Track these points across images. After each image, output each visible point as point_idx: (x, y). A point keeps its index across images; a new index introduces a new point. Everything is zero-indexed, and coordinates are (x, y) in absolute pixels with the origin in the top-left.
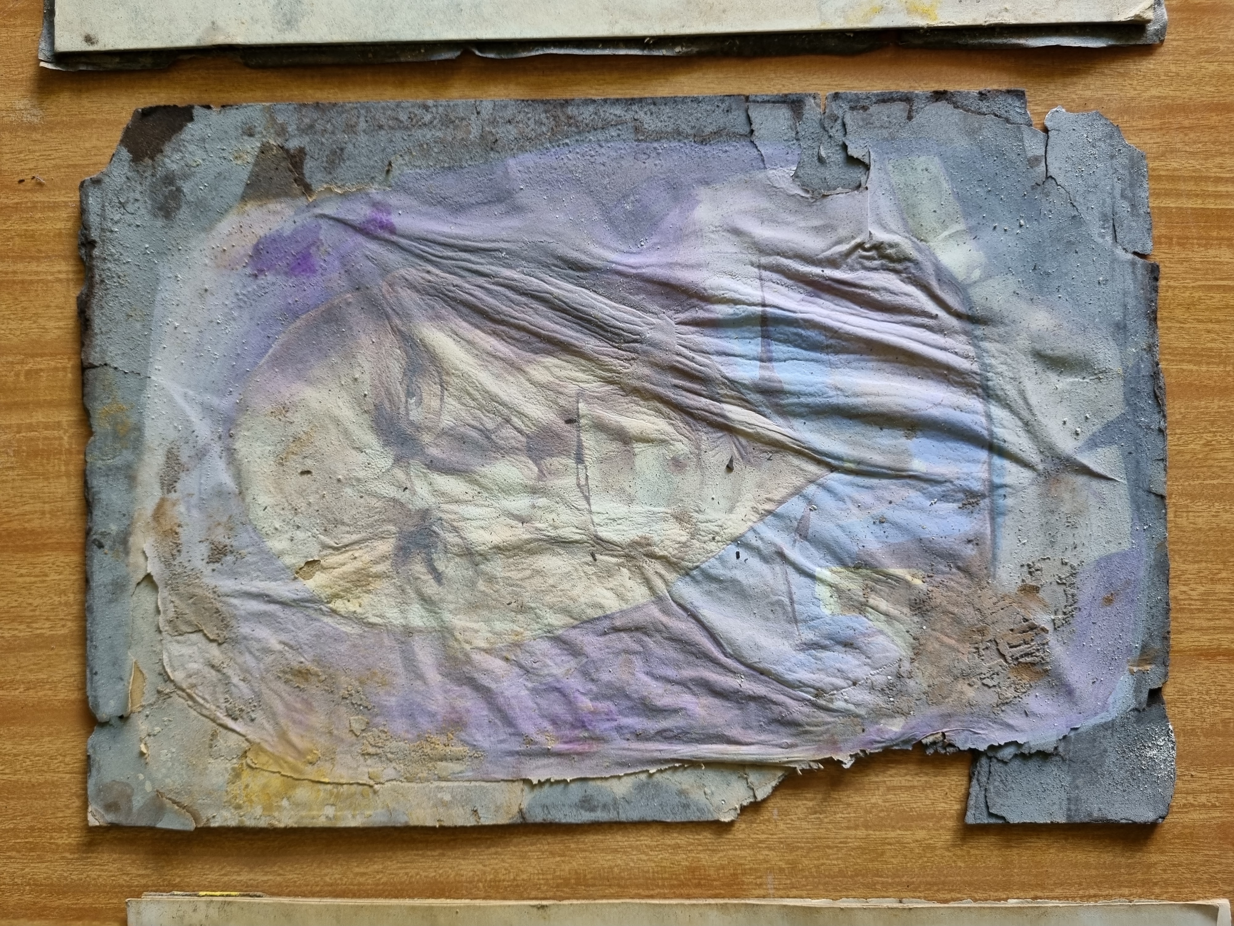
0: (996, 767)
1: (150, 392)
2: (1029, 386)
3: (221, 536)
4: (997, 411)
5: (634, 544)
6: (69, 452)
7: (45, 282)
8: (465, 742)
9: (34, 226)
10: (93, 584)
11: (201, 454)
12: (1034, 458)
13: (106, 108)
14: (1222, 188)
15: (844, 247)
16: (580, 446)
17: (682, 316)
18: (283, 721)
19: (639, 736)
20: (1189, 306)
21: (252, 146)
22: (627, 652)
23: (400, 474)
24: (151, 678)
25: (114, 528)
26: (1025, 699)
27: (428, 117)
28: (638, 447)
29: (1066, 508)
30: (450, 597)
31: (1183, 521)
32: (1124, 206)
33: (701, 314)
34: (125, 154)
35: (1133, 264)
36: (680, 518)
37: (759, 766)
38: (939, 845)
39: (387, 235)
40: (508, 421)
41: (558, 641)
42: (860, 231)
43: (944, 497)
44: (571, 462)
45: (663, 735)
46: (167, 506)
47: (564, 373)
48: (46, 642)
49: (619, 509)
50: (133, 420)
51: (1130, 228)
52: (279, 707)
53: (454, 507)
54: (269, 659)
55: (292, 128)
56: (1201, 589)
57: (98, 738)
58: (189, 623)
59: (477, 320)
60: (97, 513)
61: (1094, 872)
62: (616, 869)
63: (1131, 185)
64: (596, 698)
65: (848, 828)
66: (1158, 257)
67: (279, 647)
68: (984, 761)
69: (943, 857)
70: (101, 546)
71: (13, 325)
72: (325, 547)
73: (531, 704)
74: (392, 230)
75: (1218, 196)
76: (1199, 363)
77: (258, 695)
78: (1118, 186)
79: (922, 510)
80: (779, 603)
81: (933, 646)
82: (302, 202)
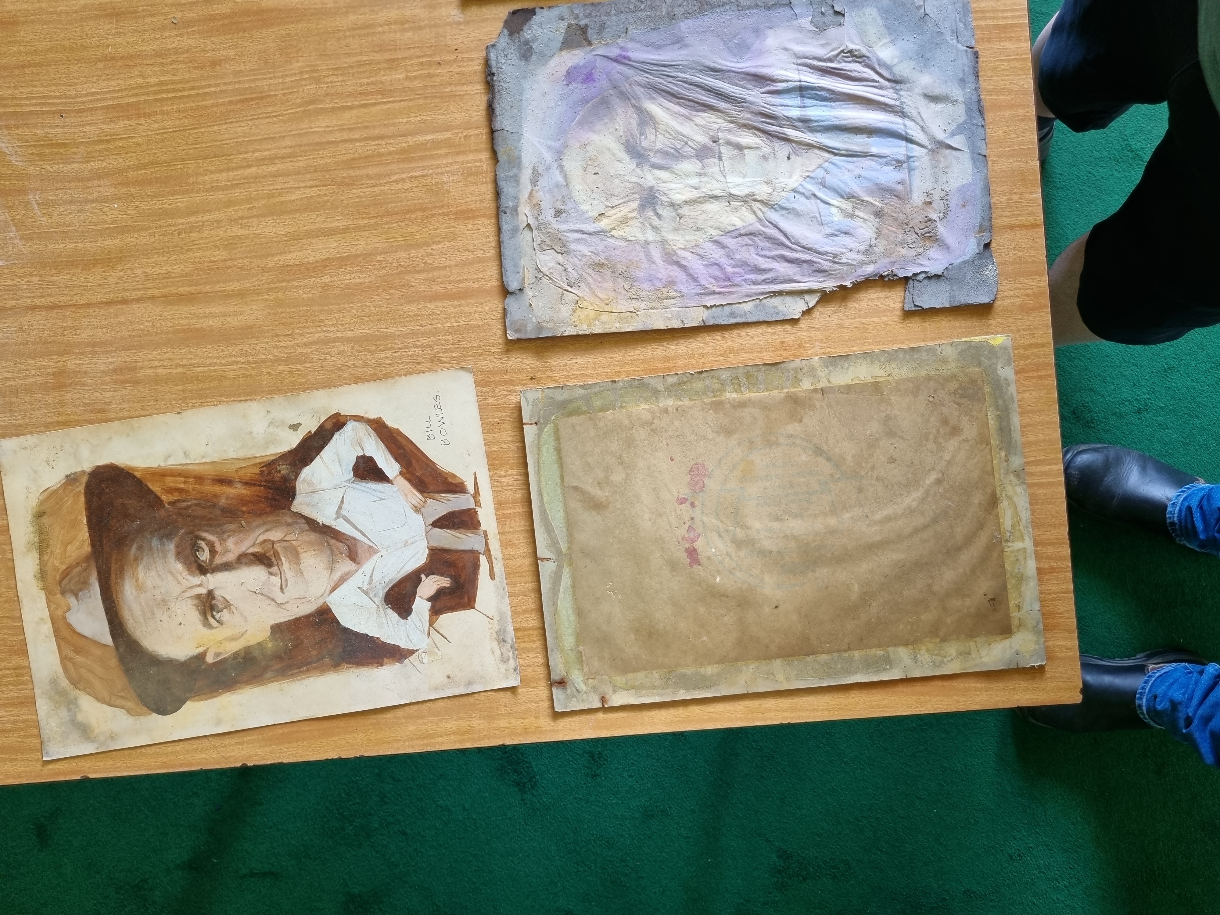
0: (916, 283)
1: (523, 141)
2: (922, 110)
3: (559, 205)
4: (908, 122)
5: (747, 195)
6: (486, 172)
7: (471, 95)
8: (676, 290)
9: (464, 69)
10: (503, 231)
11: (548, 169)
12: (926, 143)
13: (494, 12)
14: (1005, 14)
15: (835, 53)
16: (720, 153)
17: (763, 90)
18: (593, 287)
19: (755, 283)
20: (993, 69)
21: (564, 25)
22: (746, 245)
23: (639, 171)
24: (533, 272)
25: (511, 204)
26: (928, 252)
27: (643, 6)
28: (746, 151)
29: (942, 165)
30: (665, 226)
31: (995, 168)
32: (961, 26)
33: (772, 88)
34: (506, 32)
35: (966, 51)
36: (767, 183)
37: (810, 292)
38: (893, 323)
39: (627, 62)
40: (687, 144)
41: (716, 242)
42: (842, 45)
43: (887, 164)
44: (716, 160)
45: (765, 282)
46: (534, 192)
47: (711, 120)
48: (481, 260)
49: (739, 180)
50: (516, 154)
51: (964, 35)
52: (591, 281)
53: (664, 185)
54: (585, 259)
55: (581, 15)
56: (1006, 198)
57: (510, 300)
58: (548, 245)
59: (670, 98)
60: (502, 197)
61: (964, 330)
62: (747, 345)
63: (964, 16)
64: (734, 267)
65: (851, 319)
66: (978, 48)
67: (589, 254)
68: (911, 282)
69: (895, 328)
70: (505, 213)
71: (457, 115)
72: (607, 207)
73: (705, 272)
74: (630, 60)
75: (1004, 18)
76: (999, 95)
77: (581, 275)
78: (958, 17)
79: (877, 170)
80: (815, 217)
81: (885, 231)
82: (588, 49)
